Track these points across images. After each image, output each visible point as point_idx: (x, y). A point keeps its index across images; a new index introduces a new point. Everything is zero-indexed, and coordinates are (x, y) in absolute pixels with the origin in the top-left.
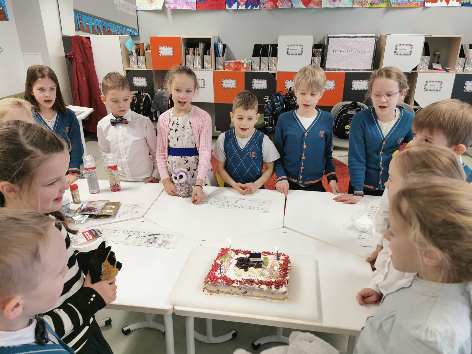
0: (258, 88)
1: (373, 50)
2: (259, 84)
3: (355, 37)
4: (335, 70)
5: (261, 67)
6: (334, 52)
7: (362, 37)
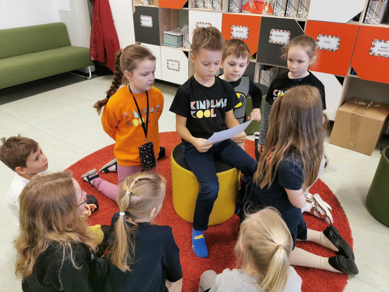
0: (276, 42)
2: (278, 36)
5: (287, 12)
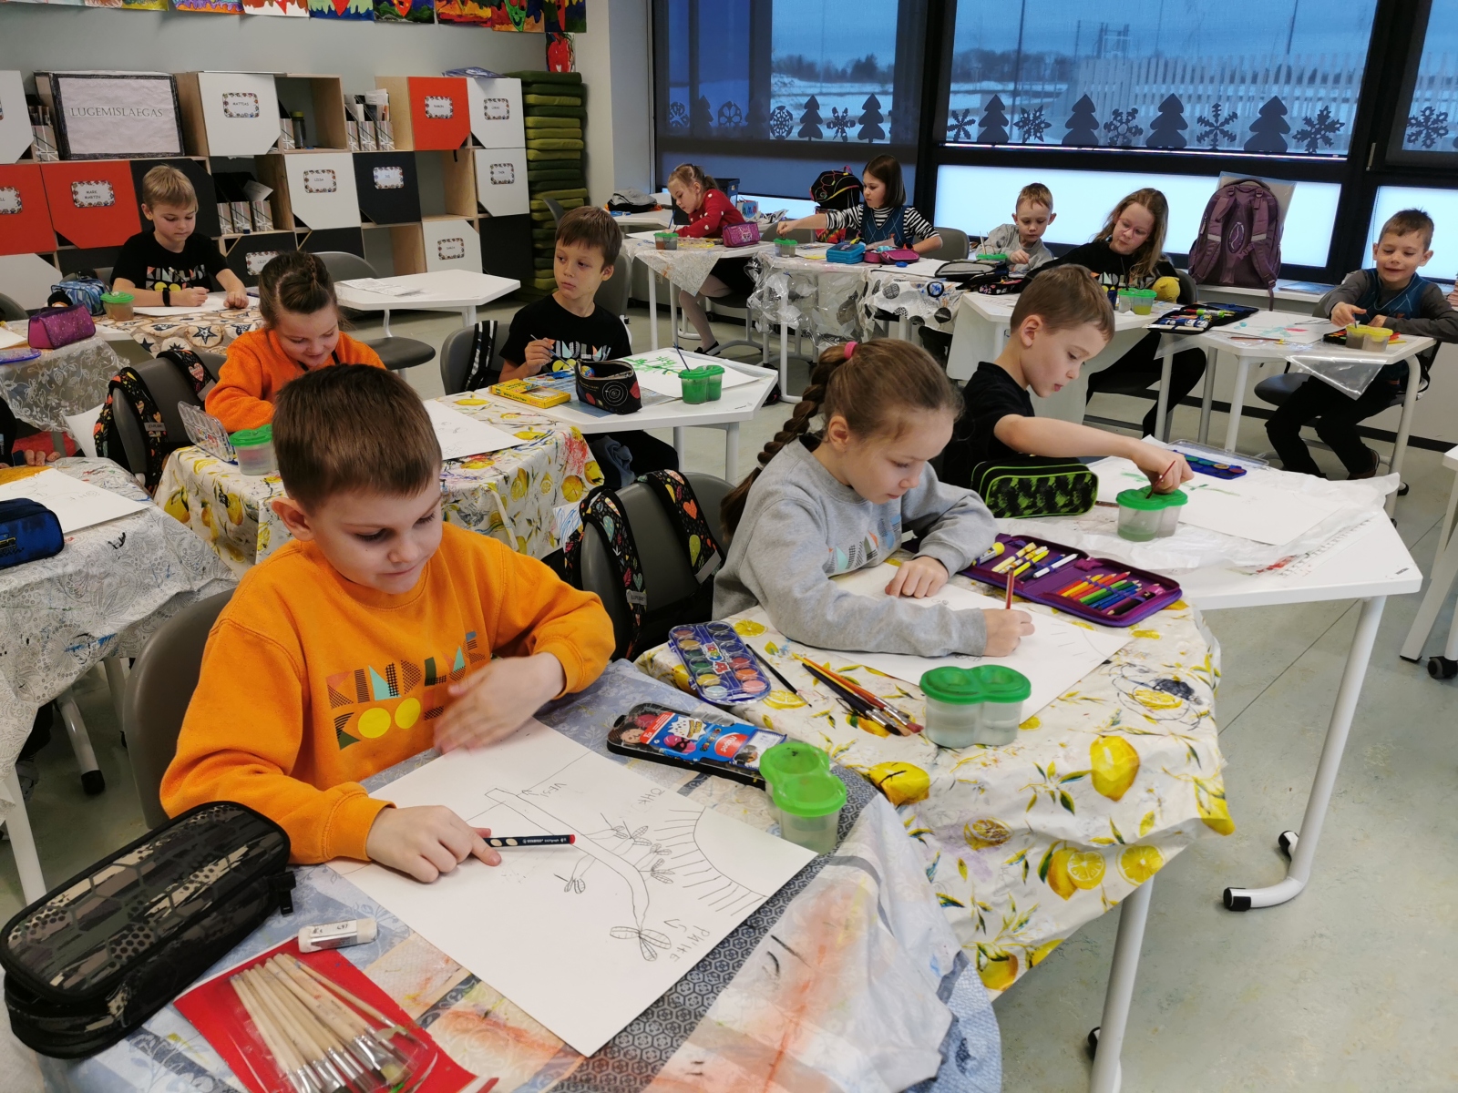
1: (172, 106)
3: (123, 77)
4: (94, 156)
6: (82, 112)
7: (138, 77)
